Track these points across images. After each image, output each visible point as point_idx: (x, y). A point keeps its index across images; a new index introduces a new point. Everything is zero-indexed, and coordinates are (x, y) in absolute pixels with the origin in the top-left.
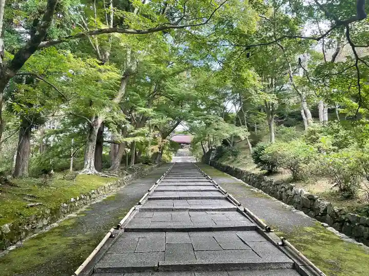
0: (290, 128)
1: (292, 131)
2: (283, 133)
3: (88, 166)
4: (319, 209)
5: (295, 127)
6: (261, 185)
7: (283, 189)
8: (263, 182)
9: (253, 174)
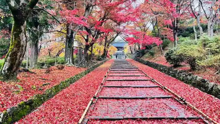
0: (186, 38)
1: (188, 40)
2: (182, 41)
3: (68, 62)
4: (208, 87)
5: (189, 37)
6: (170, 73)
7: (184, 75)
8: (171, 71)
9: (165, 66)
